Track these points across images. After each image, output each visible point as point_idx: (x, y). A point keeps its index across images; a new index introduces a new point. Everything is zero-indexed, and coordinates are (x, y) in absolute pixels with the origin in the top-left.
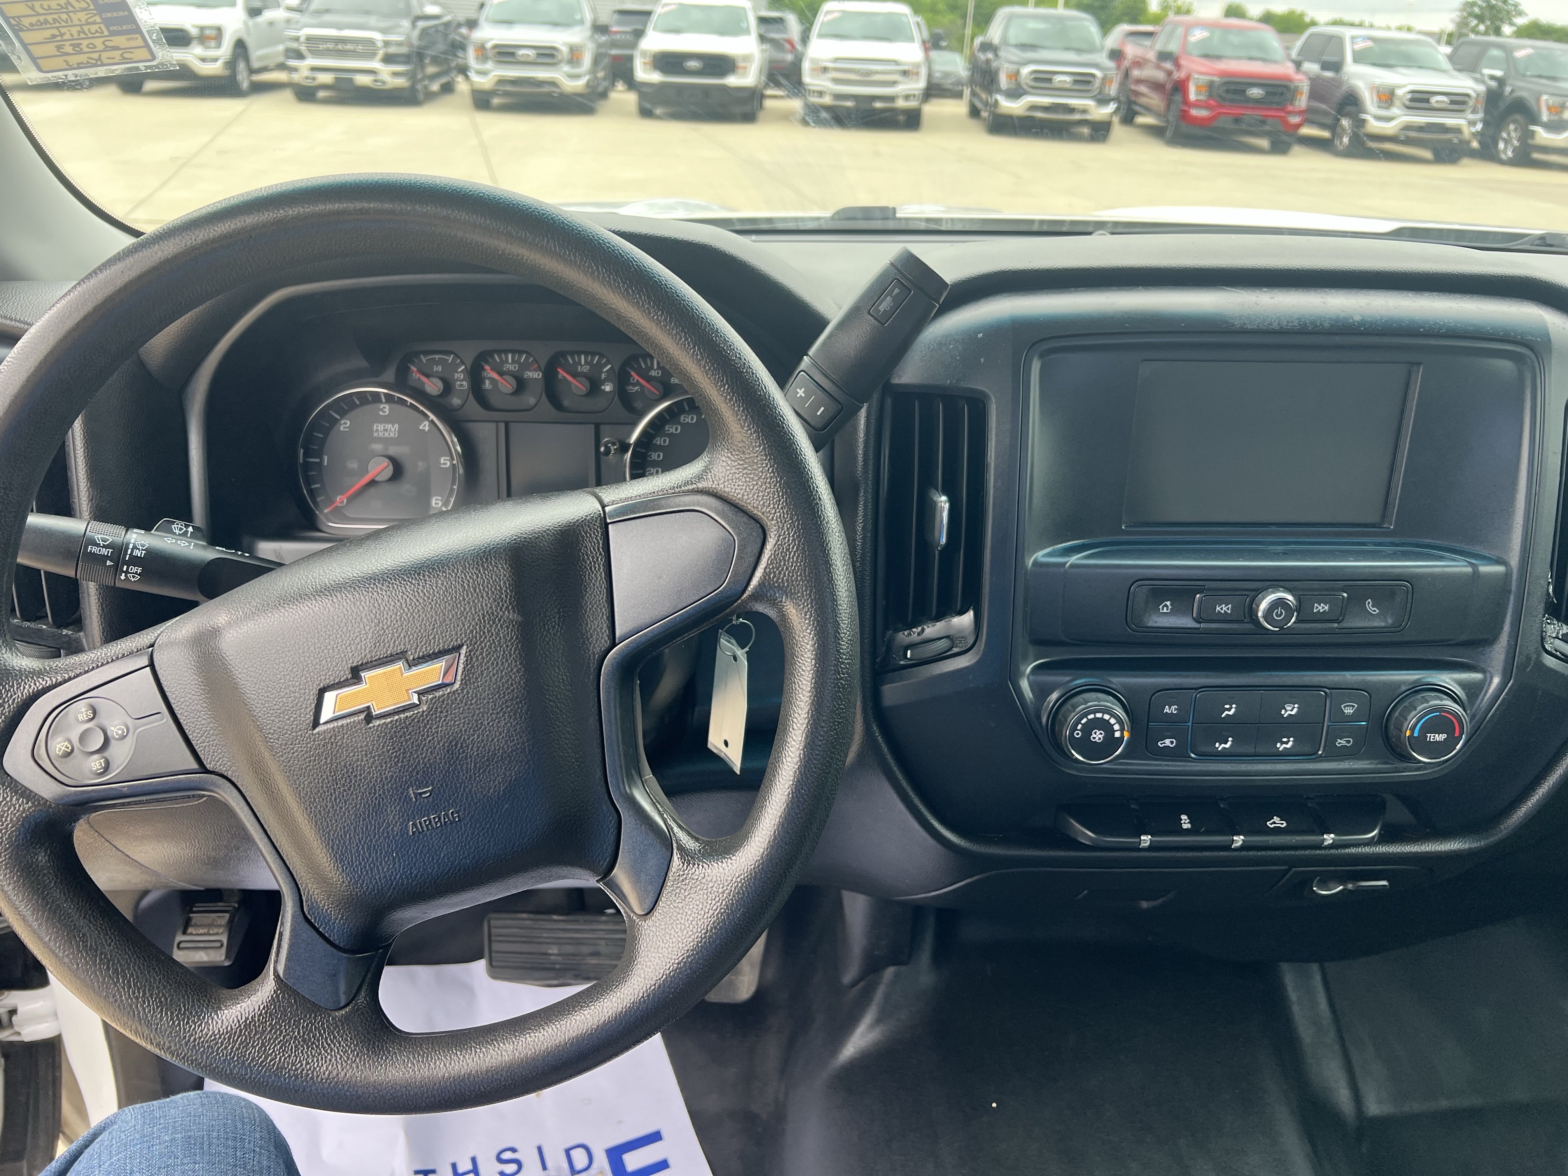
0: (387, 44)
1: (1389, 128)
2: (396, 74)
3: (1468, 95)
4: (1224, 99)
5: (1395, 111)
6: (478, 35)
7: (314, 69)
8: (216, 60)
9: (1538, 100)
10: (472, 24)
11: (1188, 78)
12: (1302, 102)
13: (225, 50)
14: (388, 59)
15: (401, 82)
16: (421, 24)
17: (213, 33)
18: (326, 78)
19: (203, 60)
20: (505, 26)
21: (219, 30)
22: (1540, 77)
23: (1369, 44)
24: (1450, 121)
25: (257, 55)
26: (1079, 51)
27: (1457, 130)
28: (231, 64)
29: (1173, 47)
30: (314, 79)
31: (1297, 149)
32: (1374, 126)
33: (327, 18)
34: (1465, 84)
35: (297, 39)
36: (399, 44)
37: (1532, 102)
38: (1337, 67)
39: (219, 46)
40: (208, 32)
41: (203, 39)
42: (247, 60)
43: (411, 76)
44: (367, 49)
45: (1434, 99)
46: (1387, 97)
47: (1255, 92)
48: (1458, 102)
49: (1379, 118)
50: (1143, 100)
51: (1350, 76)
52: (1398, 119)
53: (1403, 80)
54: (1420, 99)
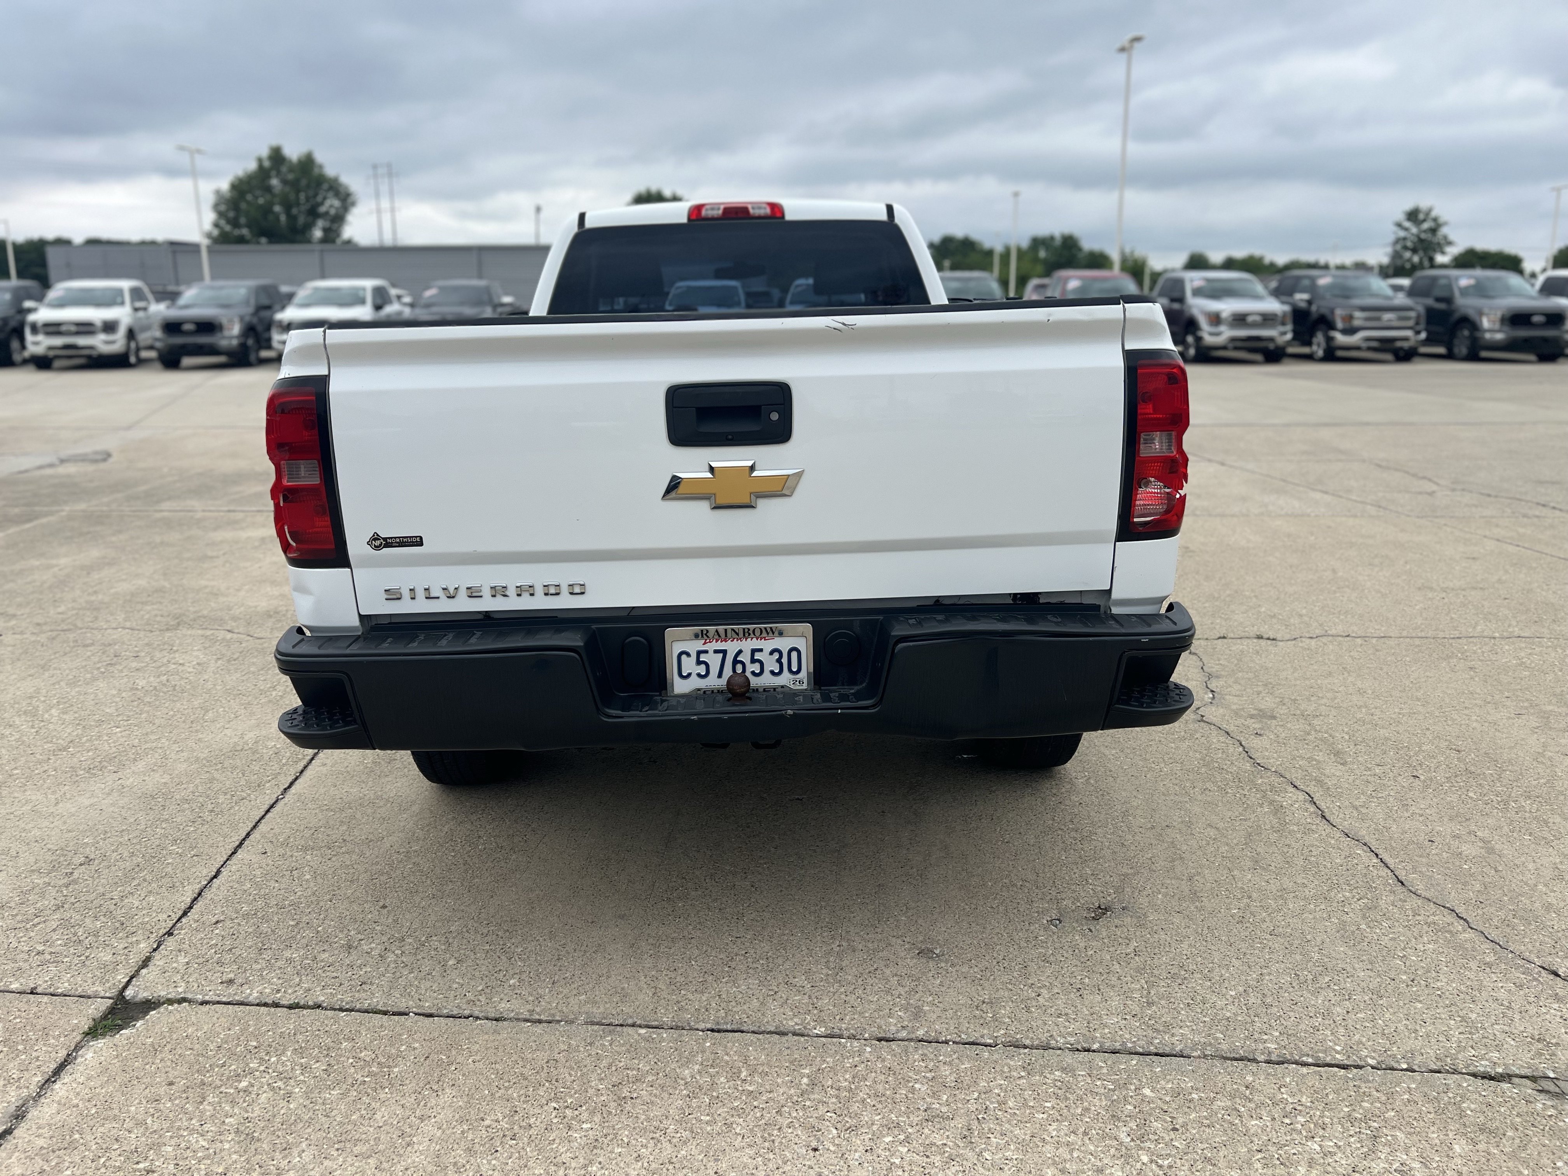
1: (1220, 340)
3: (1277, 314)
5: (1223, 328)
9: (1333, 312)
22: (1336, 297)
24: (1265, 333)
27: (1273, 339)
32: (1209, 339)
34: (1273, 306)
37: (1330, 315)
38: (1181, 300)
45: (1250, 319)
46: (1216, 319)
48: (1268, 319)
49: (1211, 334)
51: (1190, 307)
52: (1226, 333)
53: (1227, 307)
54: (1240, 319)
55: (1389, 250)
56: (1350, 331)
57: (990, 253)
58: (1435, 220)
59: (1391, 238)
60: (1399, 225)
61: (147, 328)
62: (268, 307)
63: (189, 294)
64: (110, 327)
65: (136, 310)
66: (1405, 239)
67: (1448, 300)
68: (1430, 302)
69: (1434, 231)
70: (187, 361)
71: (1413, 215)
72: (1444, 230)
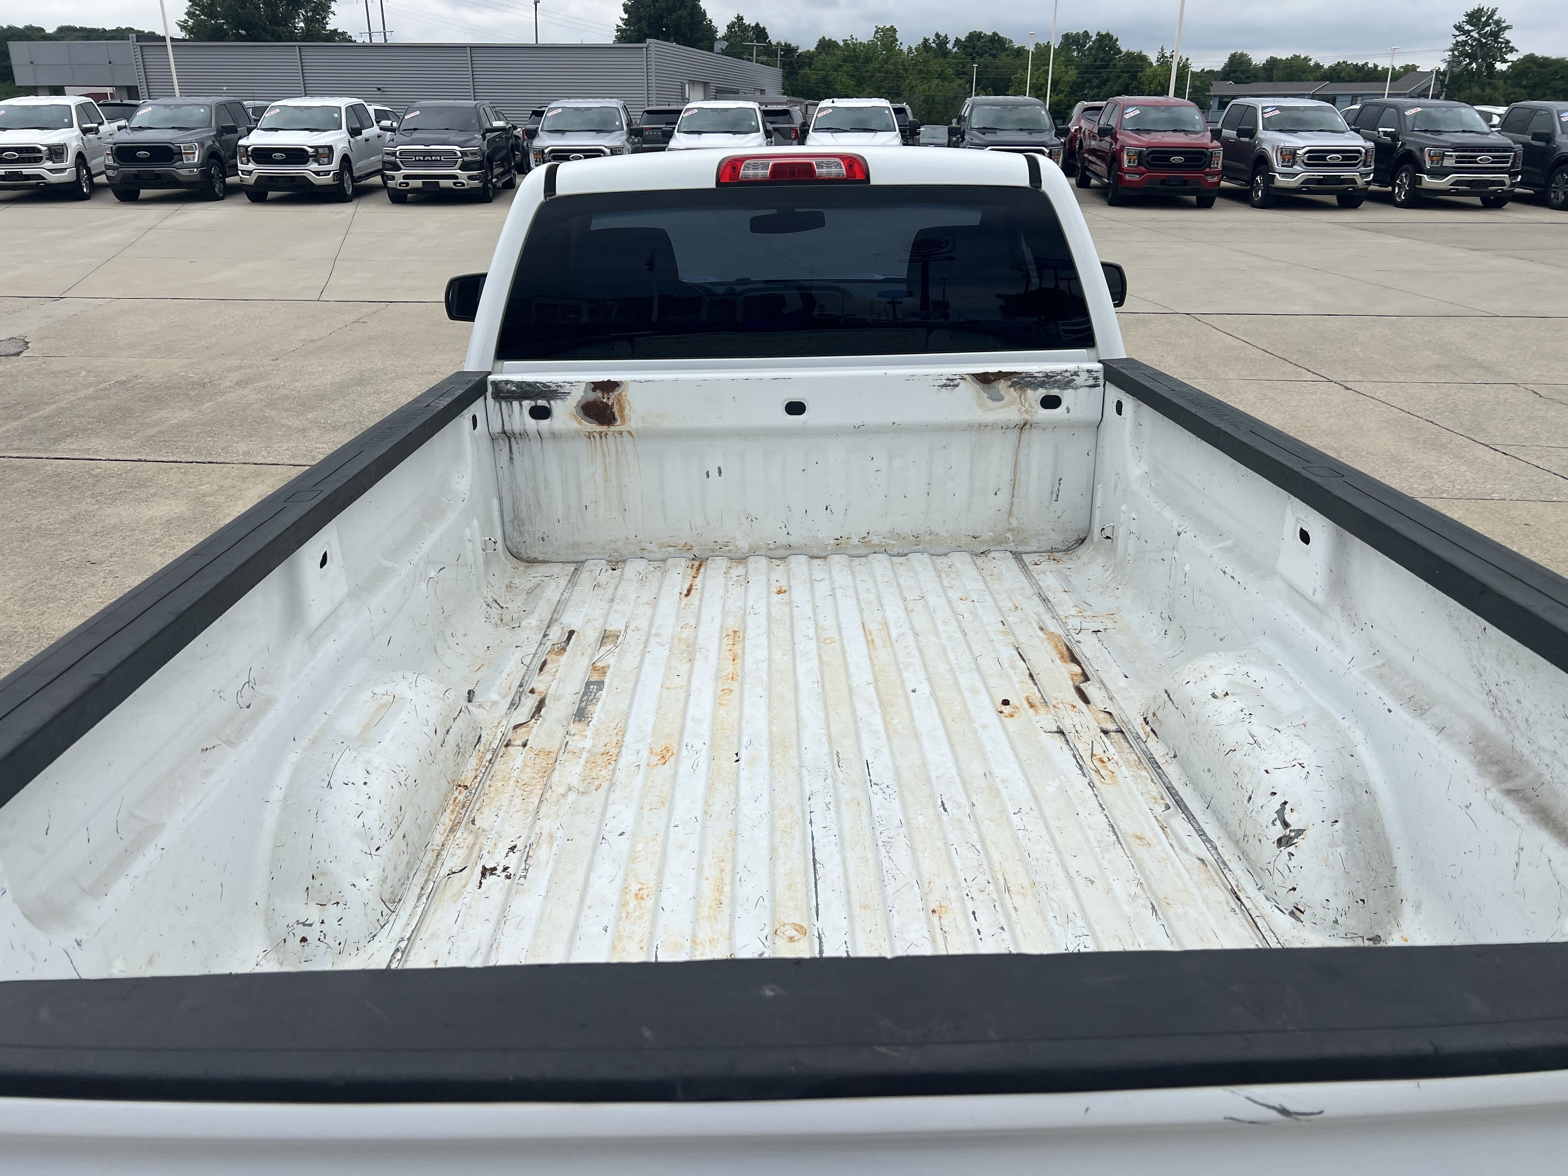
0: (464, 154)
1: (1293, 182)
2: (470, 178)
3: (1359, 152)
4: (1150, 165)
5: (1297, 168)
6: (537, 143)
7: (406, 177)
8: (327, 173)
9: (1422, 150)
10: (532, 134)
11: (1122, 148)
12: (1218, 164)
13: (335, 165)
14: (464, 167)
15: (476, 183)
16: (489, 135)
17: (326, 151)
18: (417, 183)
19: (317, 173)
20: (559, 135)
21: (330, 148)
22: (1426, 131)
23: (1277, 112)
24: (1346, 174)
25: (359, 166)
26: (1030, 131)
27: (1353, 181)
28: (339, 176)
29: (1113, 123)
30: (407, 184)
31: (1218, 201)
32: (1280, 181)
33: (416, 135)
34: (1355, 141)
35: (394, 154)
36: (473, 154)
37: (1418, 153)
38: (1251, 133)
39: (330, 163)
40: (321, 150)
41: (317, 157)
42: (351, 172)
43: (484, 179)
44: (449, 158)
45: (1329, 157)
46: (1290, 156)
47: (1177, 159)
48: (1350, 157)
49: (1283, 175)
50: (1092, 167)
51: (1261, 141)
52: (1301, 174)
53: (1303, 142)
54: (1317, 157)
55: (1447, 55)
56: (1441, 173)
57: (1020, 52)
58: (1498, 23)
59: (1450, 43)
60: (1459, 28)
61: (98, 153)
62: (233, 130)
63: (145, 113)
64: (56, 152)
65: (85, 131)
66: (1465, 43)
67: (1548, 138)
68: (1528, 138)
69: (1495, 35)
70: (144, 193)
71: (1475, 17)
72: (1507, 35)
